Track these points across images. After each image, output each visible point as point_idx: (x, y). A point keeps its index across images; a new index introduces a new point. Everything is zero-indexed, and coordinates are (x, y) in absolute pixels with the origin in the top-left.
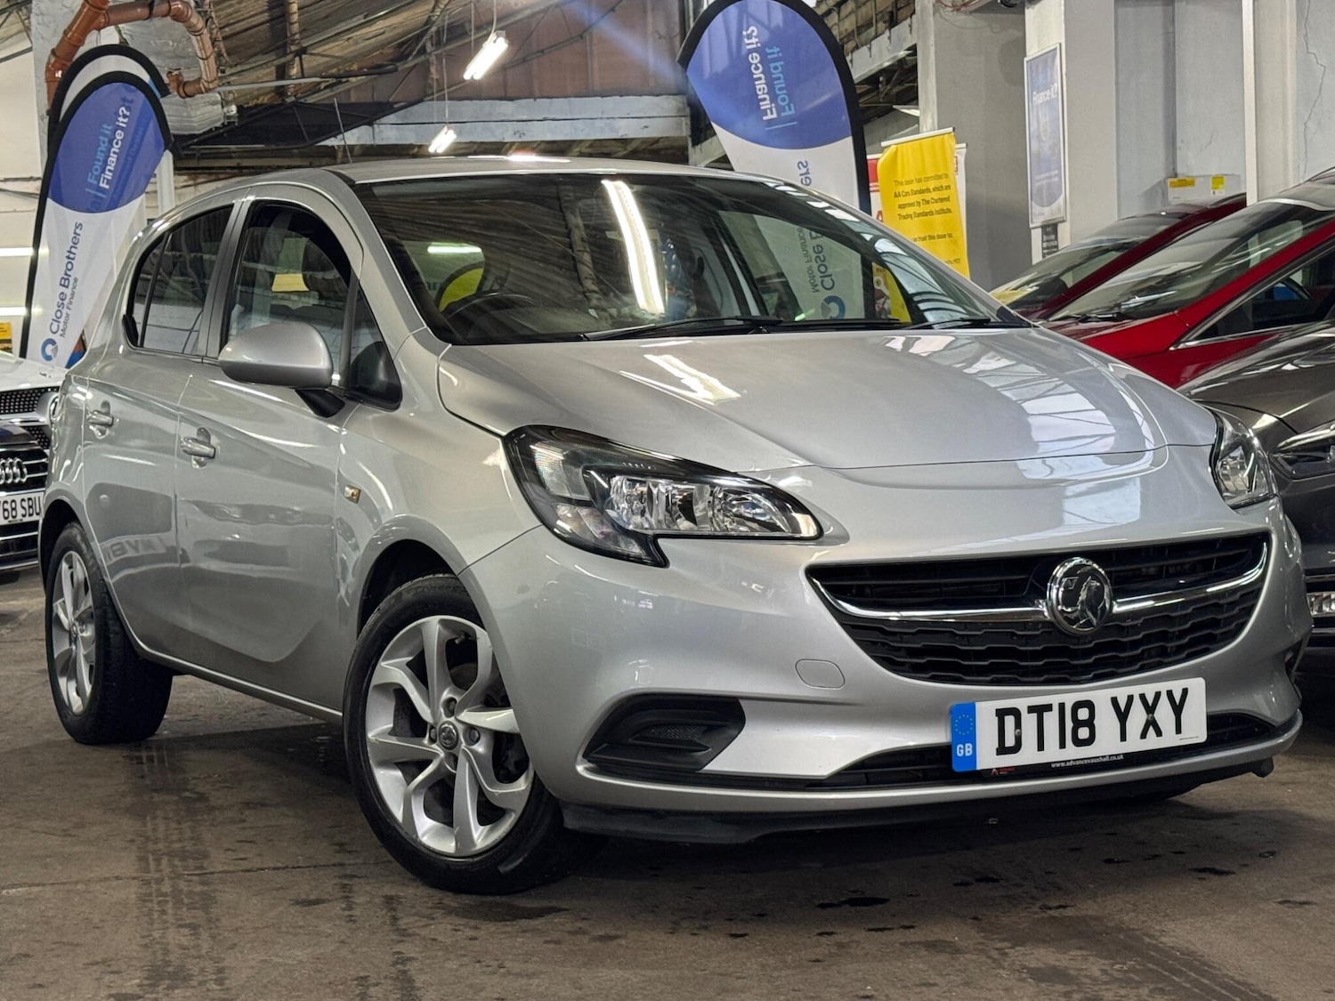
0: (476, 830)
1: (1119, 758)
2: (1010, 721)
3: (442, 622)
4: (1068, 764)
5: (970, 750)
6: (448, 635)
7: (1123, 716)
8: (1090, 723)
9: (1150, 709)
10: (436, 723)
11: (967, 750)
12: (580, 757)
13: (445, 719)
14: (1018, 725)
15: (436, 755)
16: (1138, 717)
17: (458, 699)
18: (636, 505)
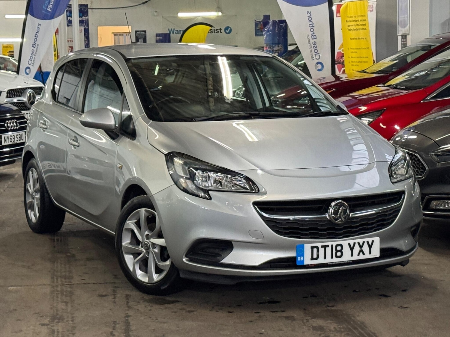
1: (350, 262)
2: (315, 250)
4: (334, 263)
5: (302, 258)
7: (352, 249)
8: (341, 251)
9: (361, 247)
11: (301, 259)
14: (318, 251)
16: (357, 249)
18: (204, 179)
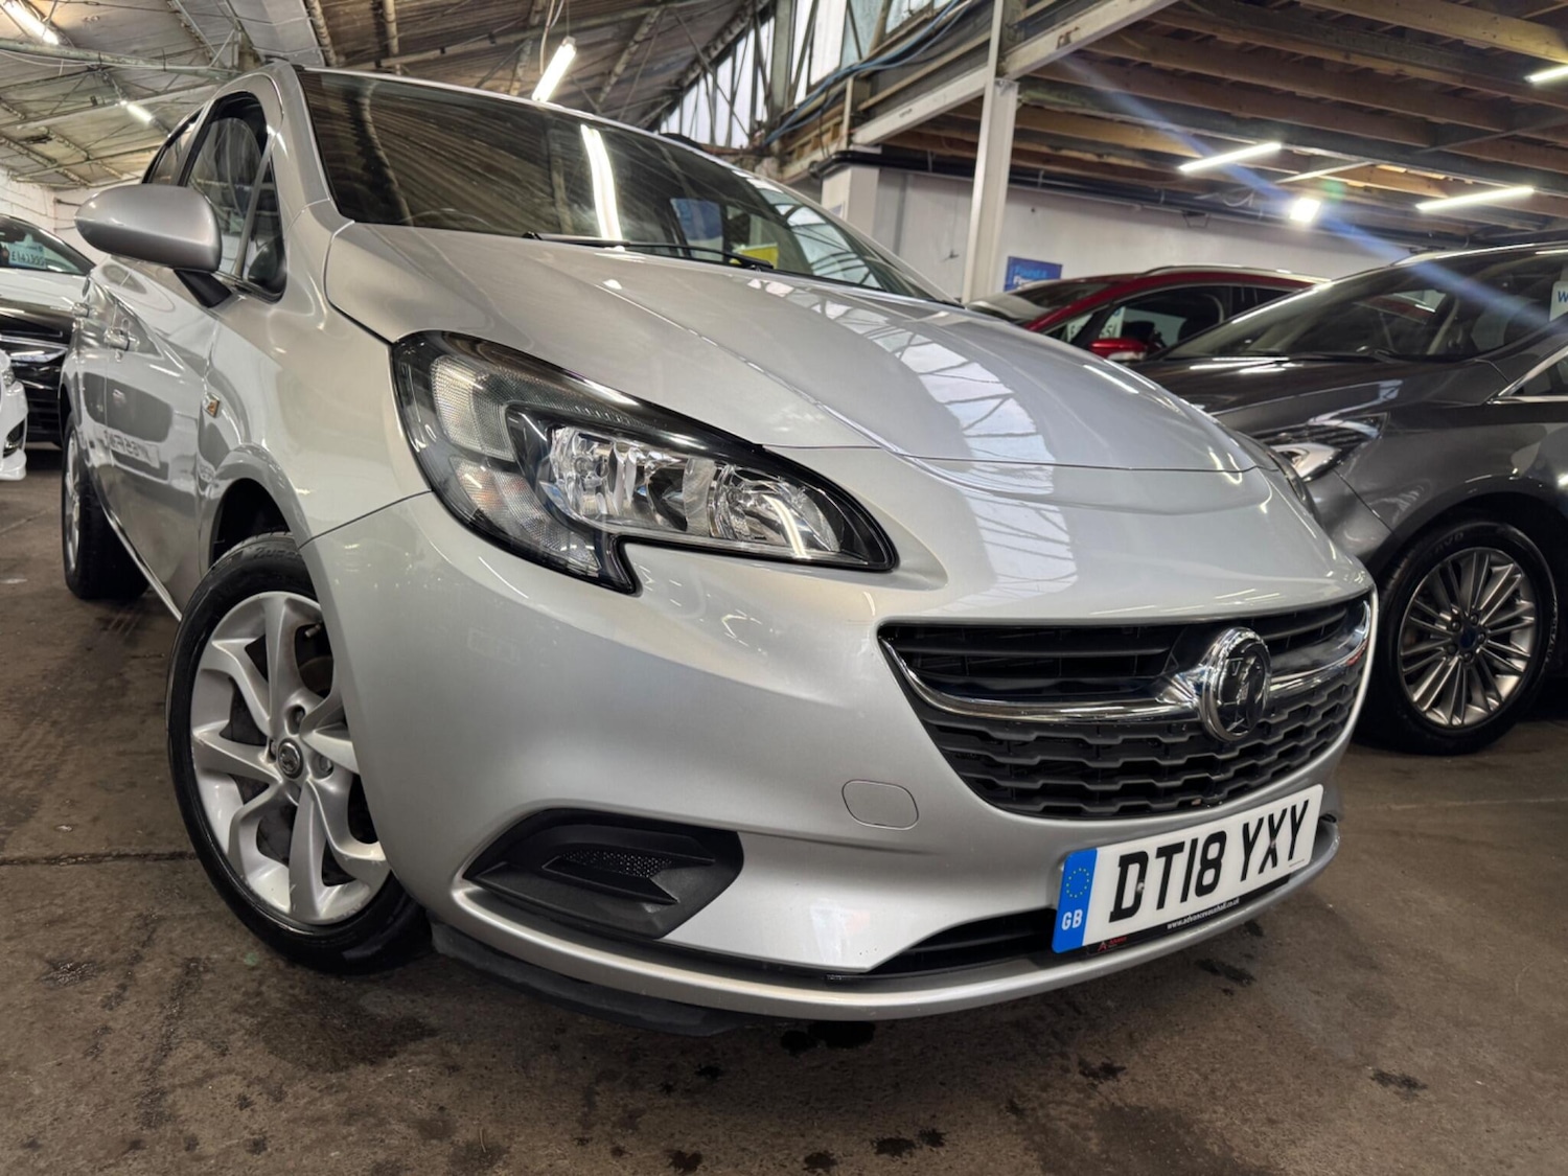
0: (321, 891)
1: (1235, 901)
2: (1133, 871)
3: (290, 602)
4: (1186, 921)
5: (1080, 918)
6: (298, 620)
7: (1249, 847)
8: (1216, 864)
9: (1274, 834)
10: (275, 737)
11: (1076, 918)
12: (458, 876)
13: (288, 734)
14: (1142, 877)
15: (274, 780)
16: (1262, 845)
17: (308, 709)
18: (591, 478)
